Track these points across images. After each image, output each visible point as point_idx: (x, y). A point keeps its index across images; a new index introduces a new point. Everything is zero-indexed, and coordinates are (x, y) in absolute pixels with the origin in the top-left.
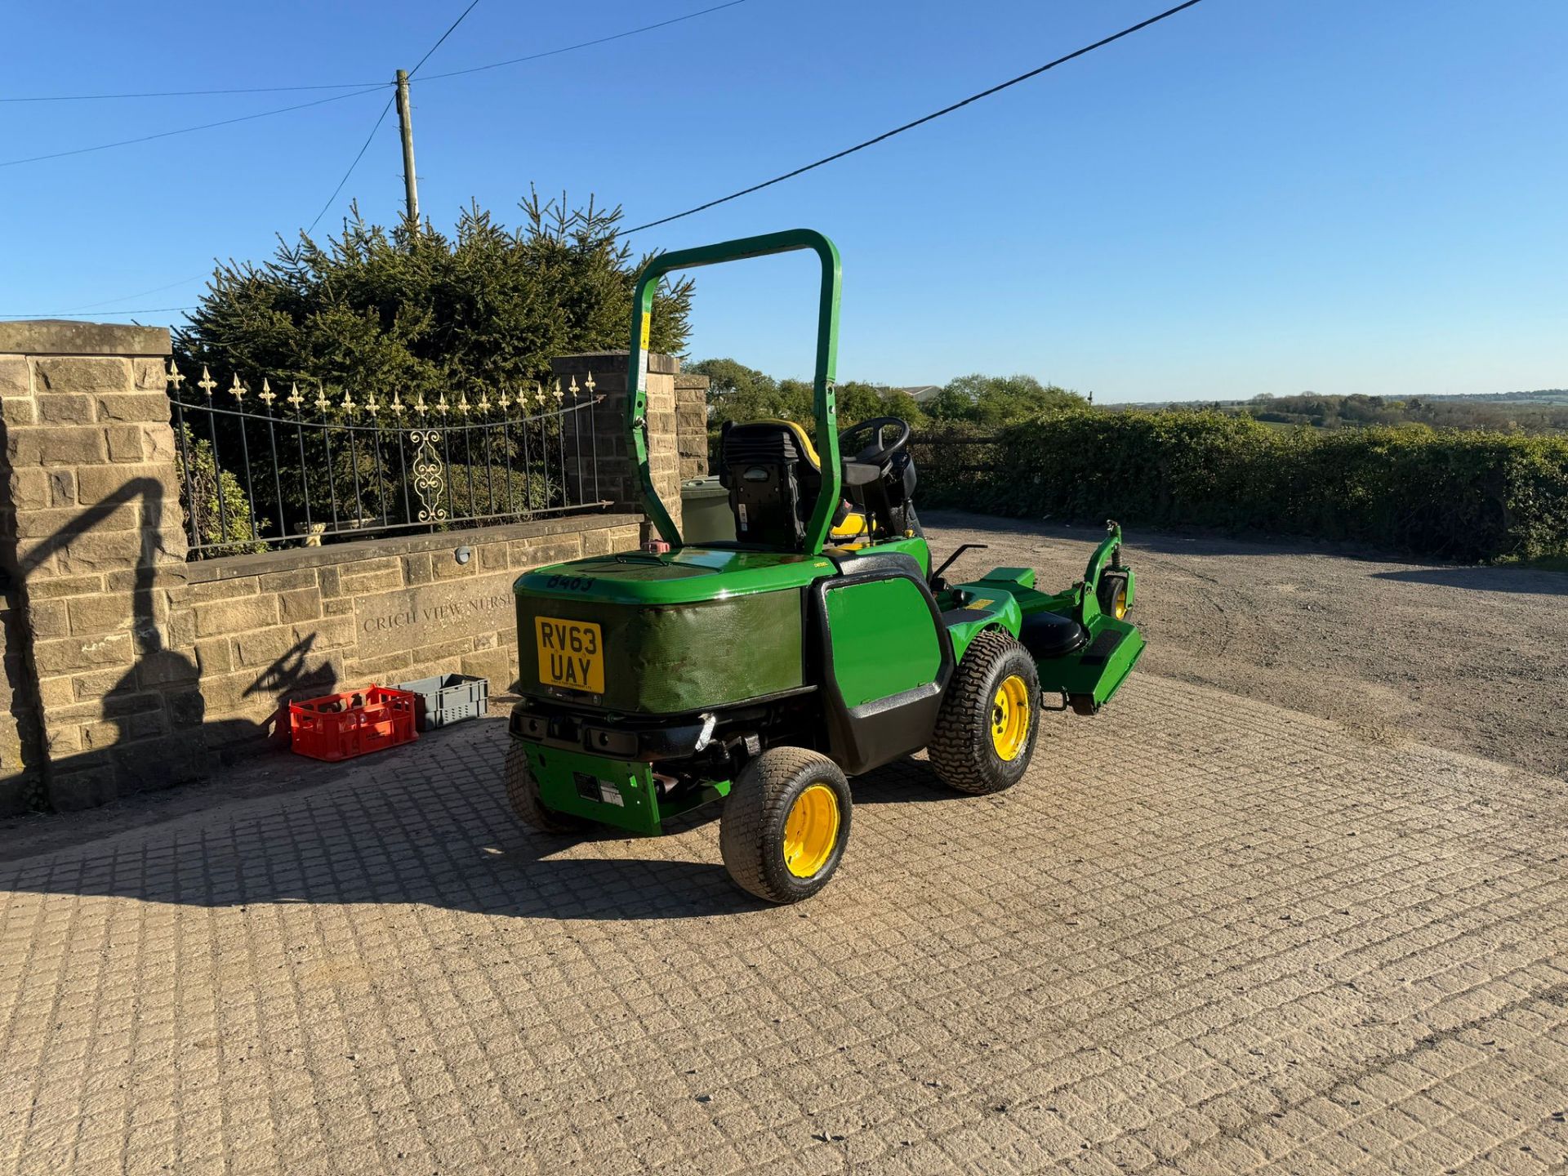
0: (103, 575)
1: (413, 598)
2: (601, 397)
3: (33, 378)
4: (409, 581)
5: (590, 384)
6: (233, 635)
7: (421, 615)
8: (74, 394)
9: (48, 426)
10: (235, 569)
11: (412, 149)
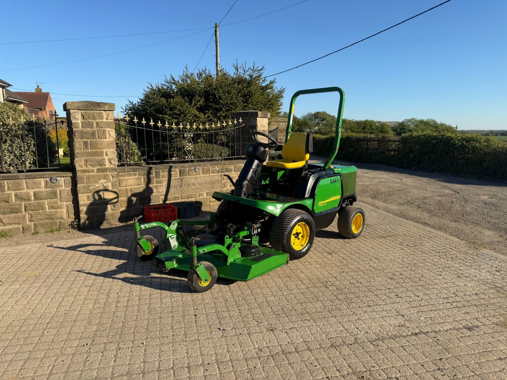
0: (95, 169)
1: (181, 180)
2: (244, 125)
3: (80, 116)
4: (180, 176)
5: (241, 120)
6: (130, 187)
7: (183, 185)
8: (90, 120)
9: (83, 129)
10: (131, 169)
11: (218, 47)
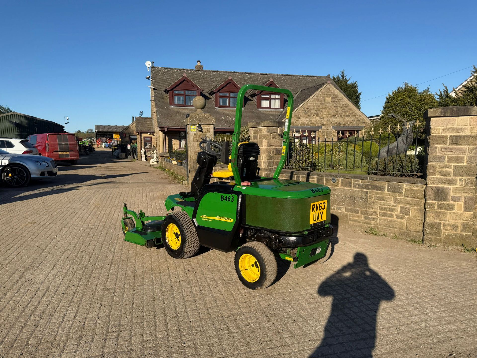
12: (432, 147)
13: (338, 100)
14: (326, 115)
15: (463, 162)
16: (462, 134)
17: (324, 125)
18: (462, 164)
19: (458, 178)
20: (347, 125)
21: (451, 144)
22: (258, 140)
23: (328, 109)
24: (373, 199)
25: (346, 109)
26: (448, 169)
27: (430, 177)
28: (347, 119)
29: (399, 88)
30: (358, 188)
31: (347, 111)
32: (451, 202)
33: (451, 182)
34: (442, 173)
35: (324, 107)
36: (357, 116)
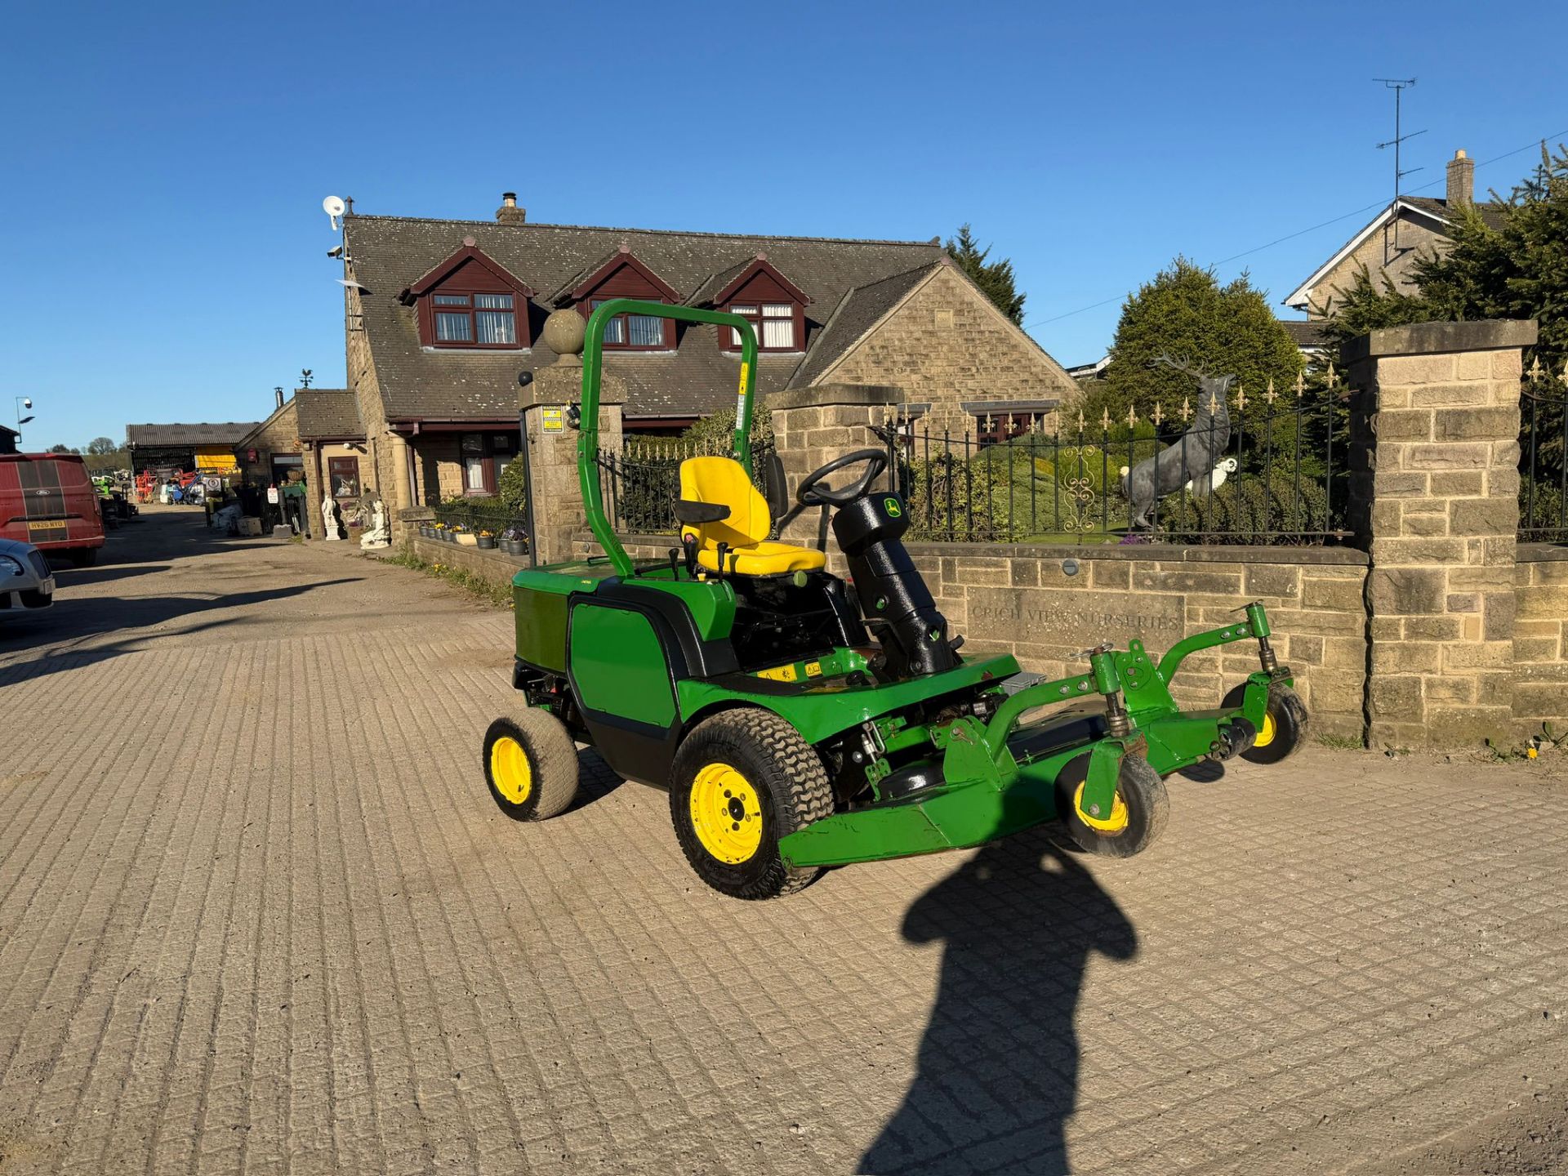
12: (1384, 448)
13: (975, 318)
14: (940, 369)
15: (1477, 491)
16: (1473, 406)
17: (936, 399)
18: (1475, 497)
19: (1464, 540)
20: (1005, 398)
21: (1443, 435)
22: (807, 448)
23: (945, 348)
24: (1201, 619)
25: (1003, 348)
26: (1436, 515)
27: (1382, 543)
28: (1004, 378)
29: (1160, 276)
30: (1150, 588)
31: (1004, 354)
32: (1446, 614)
33: (1444, 554)
34: (1417, 528)
35: (934, 341)
36: (1033, 369)
